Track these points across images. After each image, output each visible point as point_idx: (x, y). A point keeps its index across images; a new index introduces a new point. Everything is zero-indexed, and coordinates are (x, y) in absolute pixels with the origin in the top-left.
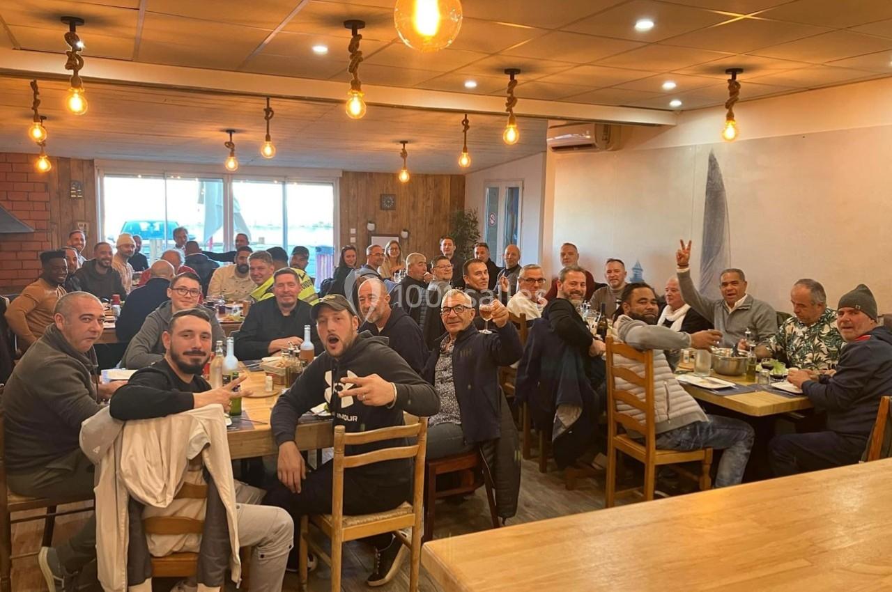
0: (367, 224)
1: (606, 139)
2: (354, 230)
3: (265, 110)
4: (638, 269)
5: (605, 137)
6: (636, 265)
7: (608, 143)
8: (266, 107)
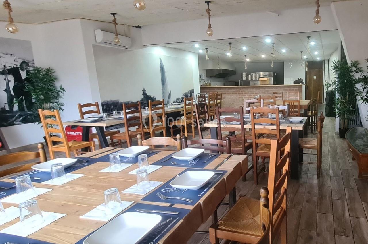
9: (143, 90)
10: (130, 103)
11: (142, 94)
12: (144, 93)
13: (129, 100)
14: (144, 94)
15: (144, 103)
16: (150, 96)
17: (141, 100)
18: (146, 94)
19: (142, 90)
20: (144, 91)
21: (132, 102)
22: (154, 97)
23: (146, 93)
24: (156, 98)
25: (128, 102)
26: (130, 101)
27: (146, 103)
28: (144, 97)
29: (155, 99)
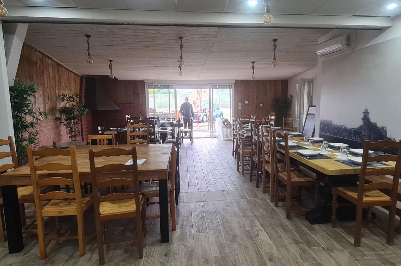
0: (245, 101)
1: (348, 44)
2: (240, 103)
3: (180, 45)
4: (367, 113)
5: (347, 43)
6: (365, 110)
7: (349, 46)
8: (180, 44)
9: (363, 113)
10: (343, 127)
11: (362, 119)
12: (365, 116)
13: (342, 124)
14: (366, 119)
15: (363, 133)
16: (376, 123)
17: (358, 127)
18: (369, 120)
19: (363, 111)
20: (366, 113)
21: (346, 128)
22: (382, 128)
23: (369, 117)
24: (387, 130)
25: (341, 127)
26: (343, 126)
27: (366, 135)
28: (365, 123)
29: (386, 132)
